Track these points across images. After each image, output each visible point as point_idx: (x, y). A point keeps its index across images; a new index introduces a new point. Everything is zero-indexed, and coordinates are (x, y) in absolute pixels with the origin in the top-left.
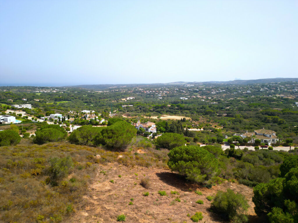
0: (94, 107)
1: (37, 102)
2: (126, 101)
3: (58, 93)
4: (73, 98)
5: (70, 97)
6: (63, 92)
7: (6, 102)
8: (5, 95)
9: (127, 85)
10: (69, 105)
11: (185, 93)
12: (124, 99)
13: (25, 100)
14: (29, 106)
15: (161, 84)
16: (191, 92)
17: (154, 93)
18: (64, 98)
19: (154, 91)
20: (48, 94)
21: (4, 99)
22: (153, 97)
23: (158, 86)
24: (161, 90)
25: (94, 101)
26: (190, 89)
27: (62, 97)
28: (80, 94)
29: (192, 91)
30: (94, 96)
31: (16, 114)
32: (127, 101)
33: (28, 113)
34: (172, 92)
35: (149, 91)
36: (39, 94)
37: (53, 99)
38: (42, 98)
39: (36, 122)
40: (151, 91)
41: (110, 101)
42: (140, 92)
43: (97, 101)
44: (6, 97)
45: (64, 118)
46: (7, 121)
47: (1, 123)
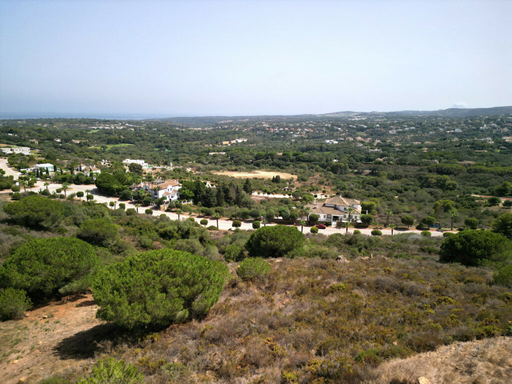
2: (229, 145)
4: (140, 138)
6: (133, 130)
11: (341, 133)
12: (227, 142)
15: (311, 115)
16: (352, 131)
17: (287, 131)
19: (287, 129)
21: (24, 139)
22: (283, 138)
24: (300, 127)
26: (351, 126)
28: (158, 132)
29: (355, 128)
30: (177, 136)
32: (232, 145)
34: (318, 130)
35: (279, 129)
36: (92, 132)
38: (87, 139)
40: (283, 127)
41: (201, 144)
42: (264, 129)
43: (179, 144)
44: (30, 135)
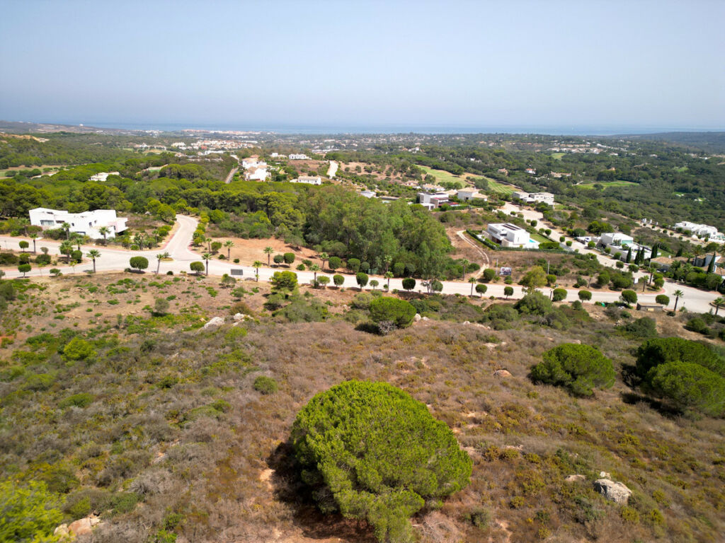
0: (708, 207)
1: (556, 182)
3: (605, 158)
4: (645, 173)
5: (637, 172)
6: (617, 154)
7: (495, 174)
8: (493, 158)
13: (531, 172)
14: (548, 198)
18: (621, 172)
20: (580, 158)
25: (707, 188)
27: (617, 171)
28: (666, 162)
30: (709, 172)
31: (525, 218)
33: (549, 220)
37: (593, 175)
39: (572, 253)
43: (718, 188)
45: (643, 252)
46: (512, 241)
47: (499, 242)
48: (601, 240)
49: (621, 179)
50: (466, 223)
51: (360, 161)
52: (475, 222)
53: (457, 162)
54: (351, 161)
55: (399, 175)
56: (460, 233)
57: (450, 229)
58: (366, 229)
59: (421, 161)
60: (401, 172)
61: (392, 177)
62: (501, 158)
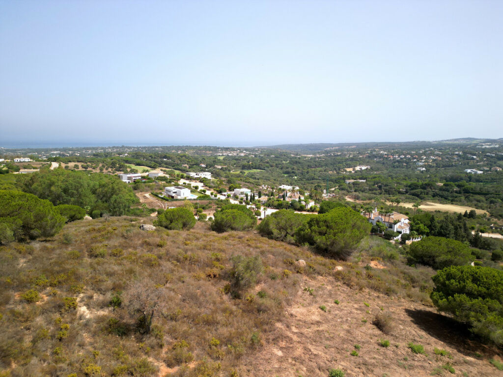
0: (299, 180)
1: (218, 170)
2: (353, 172)
3: (247, 158)
4: (268, 165)
5: (263, 164)
6: (254, 156)
7: (180, 168)
8: (179, 159)
9: (358, 145)
10: (261, 176)
11: (478, 161)
12: (350, 169)
13: (203, 166)
14: (208, 175)
15: (425, 142)
16: (492, 160)
17: (409, 159)
18: (254, 164)
19: (409, 156)
20: (234, 158)
21: (178, 165)
22: (406, 166)
23: (417, 146)
24: (424, 154)
25: (299, 171)
26: (488, 154)
27: (252, 164)
28: (278, 159)
29: (494, 157)
30: (300, 163)
31: (192, 186)
32: (356, 172)
33: (206, 186)
34: (447, 158)
35: (399, 156)
36: (221, 158)
37: (239, 167)
38: (225, 164)
39: (217, 200)
40: (404, 155)
41: (325, 171)
42: (381, 156)
43: (304, 171)
44: (181, 161)
45: (254, 196)
46: (180, 195)
47: (173, 197)
48: (235, 193)
49: (255, 168)
50: (152, 189)
51: (78, 162)
52: (158, 189)
53: (154, 161)
54: (70, 162)
55: (110, 170)
56: (147, 195)
57: (140, 193)
58: (69, 189)
59: (127, 161)
60: (111, 167)
61: (104, 171)
62: (184, 158)
